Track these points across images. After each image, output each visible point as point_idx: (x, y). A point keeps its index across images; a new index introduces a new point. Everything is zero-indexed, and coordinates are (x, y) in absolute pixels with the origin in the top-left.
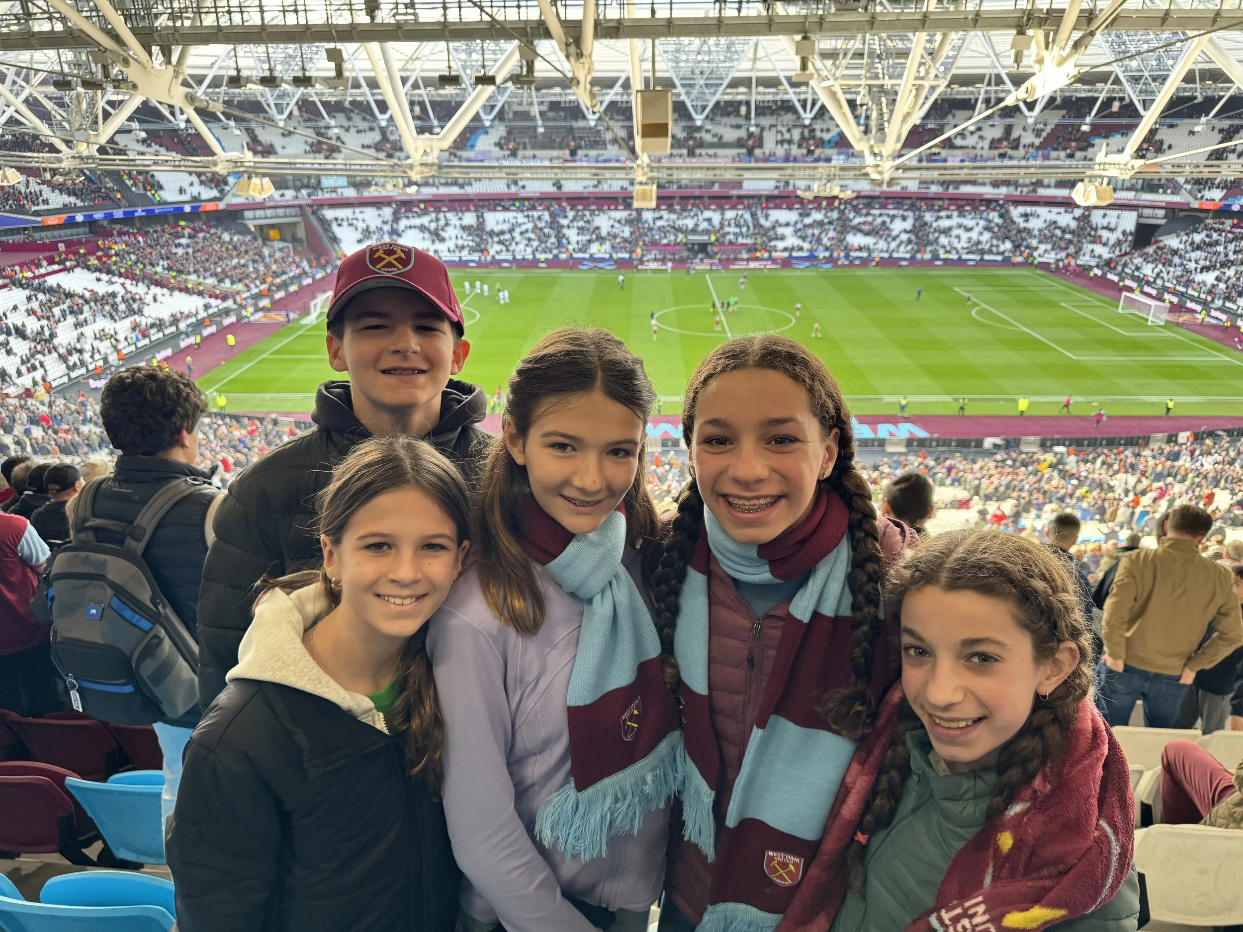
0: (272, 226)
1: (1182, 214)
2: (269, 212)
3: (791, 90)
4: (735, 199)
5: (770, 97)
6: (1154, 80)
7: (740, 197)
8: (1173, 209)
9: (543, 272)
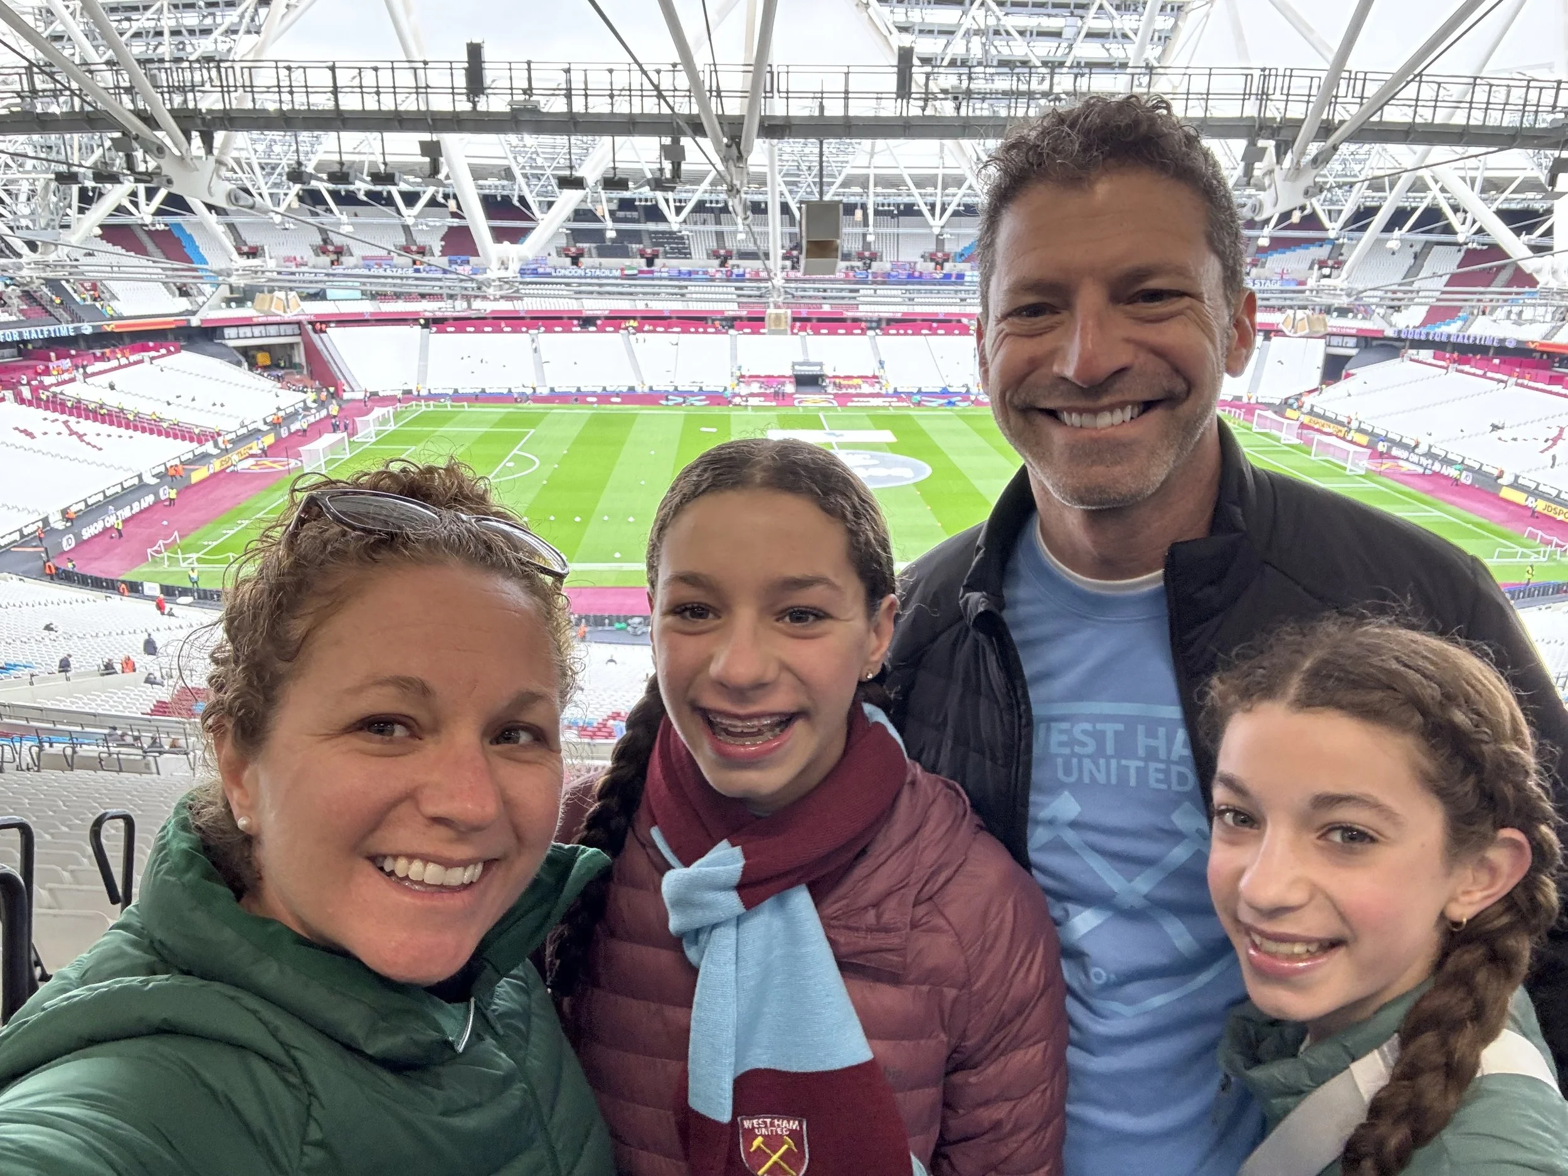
0: (260, 348)
1: (1375, 343)
2: (257, 331)
3: (915, 191)
4: (849, 322)
5: (892, 200)
6: (1340, 187)
7: (856, 320)
8: (1366, 338)
9: (615, 408)
